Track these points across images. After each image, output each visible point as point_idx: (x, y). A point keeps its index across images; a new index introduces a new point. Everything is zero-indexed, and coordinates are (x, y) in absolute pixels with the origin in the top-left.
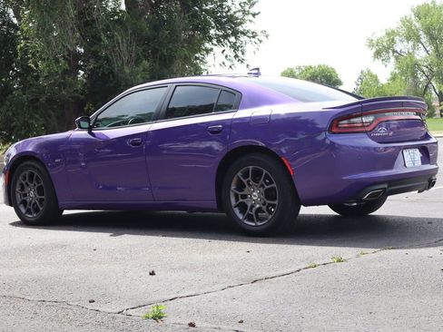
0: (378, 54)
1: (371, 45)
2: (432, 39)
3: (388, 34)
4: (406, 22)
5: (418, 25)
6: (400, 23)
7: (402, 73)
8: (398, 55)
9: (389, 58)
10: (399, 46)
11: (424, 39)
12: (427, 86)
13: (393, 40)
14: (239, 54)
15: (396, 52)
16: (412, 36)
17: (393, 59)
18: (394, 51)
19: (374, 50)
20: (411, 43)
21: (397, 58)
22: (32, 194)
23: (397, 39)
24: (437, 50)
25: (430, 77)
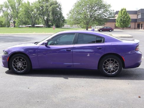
4: (5, 3)
5: (9, 4)
6: (4, 3)
7: (5, 16)
11: (10, 8)
12: (10, 19)
13: (2, 7)
15: (3, 10)
16: (7, 7)
17: (2, 12)
18: (2, 10)
20: (7, 8)
22: (20, 64)
24: (13, 11)
25: (12, 17)
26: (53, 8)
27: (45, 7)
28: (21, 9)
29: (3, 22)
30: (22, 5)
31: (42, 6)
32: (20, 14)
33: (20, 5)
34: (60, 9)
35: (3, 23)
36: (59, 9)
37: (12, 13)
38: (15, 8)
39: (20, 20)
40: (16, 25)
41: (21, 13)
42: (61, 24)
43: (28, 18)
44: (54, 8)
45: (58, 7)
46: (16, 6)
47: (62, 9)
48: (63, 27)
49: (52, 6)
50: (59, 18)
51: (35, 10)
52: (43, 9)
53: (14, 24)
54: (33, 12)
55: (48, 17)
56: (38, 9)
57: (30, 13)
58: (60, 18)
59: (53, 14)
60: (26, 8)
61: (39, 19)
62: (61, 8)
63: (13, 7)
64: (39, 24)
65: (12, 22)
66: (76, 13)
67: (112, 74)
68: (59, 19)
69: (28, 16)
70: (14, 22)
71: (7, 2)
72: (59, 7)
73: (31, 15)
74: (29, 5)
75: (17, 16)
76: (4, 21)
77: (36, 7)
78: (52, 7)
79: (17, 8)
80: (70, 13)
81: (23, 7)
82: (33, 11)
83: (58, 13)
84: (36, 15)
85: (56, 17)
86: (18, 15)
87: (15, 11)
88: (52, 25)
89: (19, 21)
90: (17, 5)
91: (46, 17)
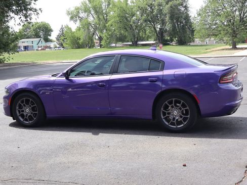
0: (72, 18)
1: (68, 13)
2: (96, 12)
3: (76, 9)
4: (84, 4)
5: (90, 6)
6: (81, 4)
7: (83, 27)
8: (81, 19)
9: (77, 20)
10: (81, 15)
11: (93, 12)
12: (94, 34)
13: (78, 12)
14: (28, 19)
16: (87, 10)
17: (78, 21)
18: (79, 17)
19: (70, 16)
20: (86, 14)
21: (80, 20)
22: (27, 111)
23: (80, 12)
24: (98, 17)
25: (95, 29)
26: (171, 7)
27: (156, 7)
28: (111, 13)
29: (80, 39)
30: (114, 5)
31: (151, 4)
32: (109, 23)
33: (111, 6)
34: (186, 7)
35: (81, 41)
36: (183, 9)
37: (97, 20)
38: (102, 11)
39: (110, 33)
40: (103, 43)
41: (113, 20)
42: (188, 38)
43: (125, 28)
44: (174, 7)
45: (182, 5)
46: (104, 8)
47: (189, 9)
48: (192, 44)
49: (170, 3)
50: (183, 26)
51: (138, 13)
52: (153, 10)
53: (100, 43)
54: (134, 18)
55: (163, 24)
56: (143, 11)
57: (129, 19)
58: (186, 25)
59: (172, 18)
60: (120, 10)
61: (145, 30)
62: (188, 6)
63: (98, 11)
64: (148, 40)
65: (97, 38)
66: (210, 14)
67: (179, 127)
68: (183, 28)
69: (126, 25)
70: (100, 39)
71: (87, 2)
72: (184, 4)
73: (131, 23)
74: (127, 4)
75: (105, 27)
76: (82, 37)
77: (139, 7)
78: (169, 5)
79: (104, 11)
80: (199, 15)
81: (116, 9)
82: (133, 16)
83: (181, 17)
84: (139, 24)
85: (178, 25)
86: (107, 25)
87: (101, 17)
88: (172, 40)
89: (109, 35)
90: (104, 6)
91: (159, 26)
